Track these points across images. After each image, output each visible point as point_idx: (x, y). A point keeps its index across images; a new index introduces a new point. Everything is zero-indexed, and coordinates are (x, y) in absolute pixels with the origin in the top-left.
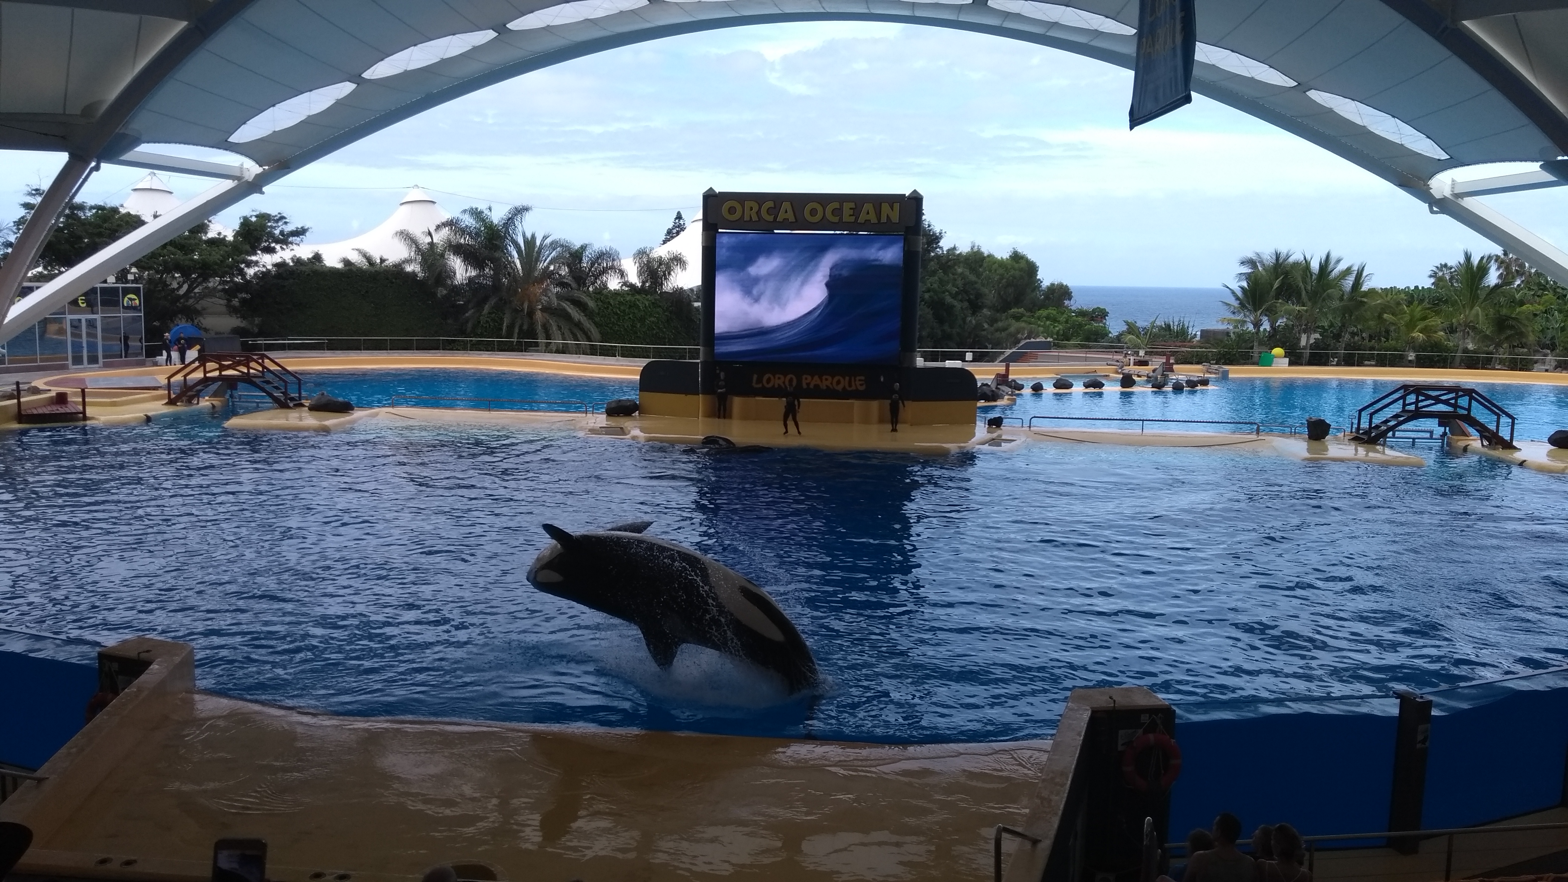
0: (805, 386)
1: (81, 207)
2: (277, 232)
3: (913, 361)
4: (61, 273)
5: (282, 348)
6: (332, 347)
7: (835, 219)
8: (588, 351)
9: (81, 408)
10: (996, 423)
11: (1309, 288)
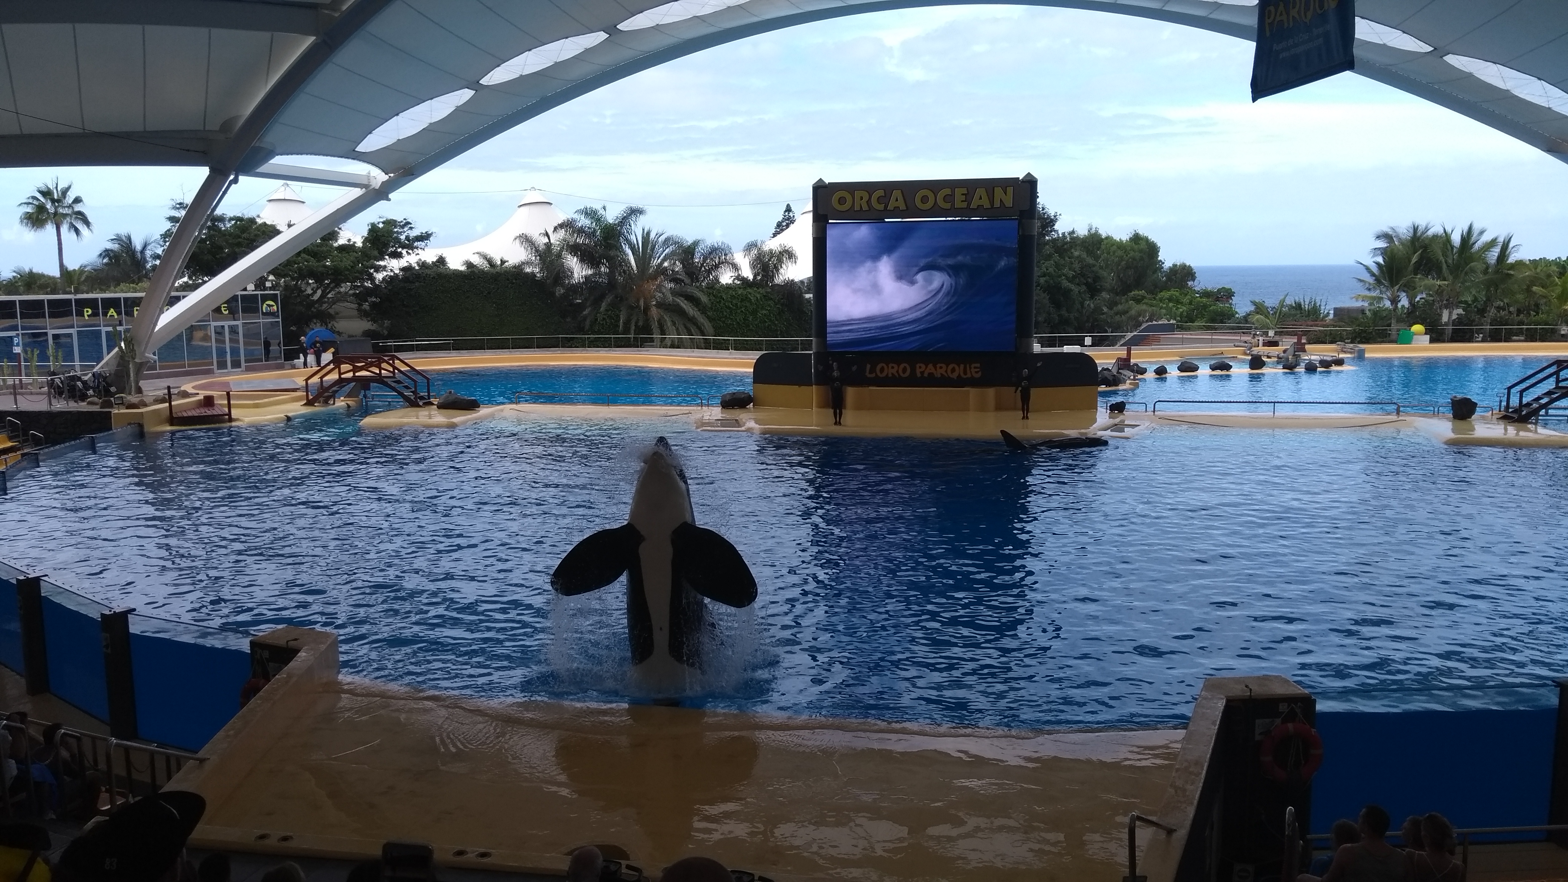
0: (919, 375)
1: (221, 219)
2: (403, 237)
3: (1030, 347)
4: (205, 282)
5: (411, 349)
6: (458, 347)
7: (948, 206)
8: (703, 345)
9: (226, 410)
10: (1118, 408)
11: (1450, 261)
